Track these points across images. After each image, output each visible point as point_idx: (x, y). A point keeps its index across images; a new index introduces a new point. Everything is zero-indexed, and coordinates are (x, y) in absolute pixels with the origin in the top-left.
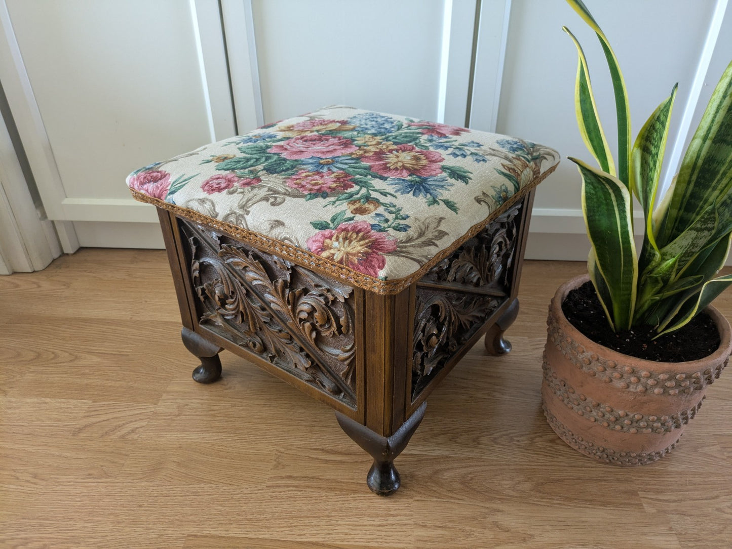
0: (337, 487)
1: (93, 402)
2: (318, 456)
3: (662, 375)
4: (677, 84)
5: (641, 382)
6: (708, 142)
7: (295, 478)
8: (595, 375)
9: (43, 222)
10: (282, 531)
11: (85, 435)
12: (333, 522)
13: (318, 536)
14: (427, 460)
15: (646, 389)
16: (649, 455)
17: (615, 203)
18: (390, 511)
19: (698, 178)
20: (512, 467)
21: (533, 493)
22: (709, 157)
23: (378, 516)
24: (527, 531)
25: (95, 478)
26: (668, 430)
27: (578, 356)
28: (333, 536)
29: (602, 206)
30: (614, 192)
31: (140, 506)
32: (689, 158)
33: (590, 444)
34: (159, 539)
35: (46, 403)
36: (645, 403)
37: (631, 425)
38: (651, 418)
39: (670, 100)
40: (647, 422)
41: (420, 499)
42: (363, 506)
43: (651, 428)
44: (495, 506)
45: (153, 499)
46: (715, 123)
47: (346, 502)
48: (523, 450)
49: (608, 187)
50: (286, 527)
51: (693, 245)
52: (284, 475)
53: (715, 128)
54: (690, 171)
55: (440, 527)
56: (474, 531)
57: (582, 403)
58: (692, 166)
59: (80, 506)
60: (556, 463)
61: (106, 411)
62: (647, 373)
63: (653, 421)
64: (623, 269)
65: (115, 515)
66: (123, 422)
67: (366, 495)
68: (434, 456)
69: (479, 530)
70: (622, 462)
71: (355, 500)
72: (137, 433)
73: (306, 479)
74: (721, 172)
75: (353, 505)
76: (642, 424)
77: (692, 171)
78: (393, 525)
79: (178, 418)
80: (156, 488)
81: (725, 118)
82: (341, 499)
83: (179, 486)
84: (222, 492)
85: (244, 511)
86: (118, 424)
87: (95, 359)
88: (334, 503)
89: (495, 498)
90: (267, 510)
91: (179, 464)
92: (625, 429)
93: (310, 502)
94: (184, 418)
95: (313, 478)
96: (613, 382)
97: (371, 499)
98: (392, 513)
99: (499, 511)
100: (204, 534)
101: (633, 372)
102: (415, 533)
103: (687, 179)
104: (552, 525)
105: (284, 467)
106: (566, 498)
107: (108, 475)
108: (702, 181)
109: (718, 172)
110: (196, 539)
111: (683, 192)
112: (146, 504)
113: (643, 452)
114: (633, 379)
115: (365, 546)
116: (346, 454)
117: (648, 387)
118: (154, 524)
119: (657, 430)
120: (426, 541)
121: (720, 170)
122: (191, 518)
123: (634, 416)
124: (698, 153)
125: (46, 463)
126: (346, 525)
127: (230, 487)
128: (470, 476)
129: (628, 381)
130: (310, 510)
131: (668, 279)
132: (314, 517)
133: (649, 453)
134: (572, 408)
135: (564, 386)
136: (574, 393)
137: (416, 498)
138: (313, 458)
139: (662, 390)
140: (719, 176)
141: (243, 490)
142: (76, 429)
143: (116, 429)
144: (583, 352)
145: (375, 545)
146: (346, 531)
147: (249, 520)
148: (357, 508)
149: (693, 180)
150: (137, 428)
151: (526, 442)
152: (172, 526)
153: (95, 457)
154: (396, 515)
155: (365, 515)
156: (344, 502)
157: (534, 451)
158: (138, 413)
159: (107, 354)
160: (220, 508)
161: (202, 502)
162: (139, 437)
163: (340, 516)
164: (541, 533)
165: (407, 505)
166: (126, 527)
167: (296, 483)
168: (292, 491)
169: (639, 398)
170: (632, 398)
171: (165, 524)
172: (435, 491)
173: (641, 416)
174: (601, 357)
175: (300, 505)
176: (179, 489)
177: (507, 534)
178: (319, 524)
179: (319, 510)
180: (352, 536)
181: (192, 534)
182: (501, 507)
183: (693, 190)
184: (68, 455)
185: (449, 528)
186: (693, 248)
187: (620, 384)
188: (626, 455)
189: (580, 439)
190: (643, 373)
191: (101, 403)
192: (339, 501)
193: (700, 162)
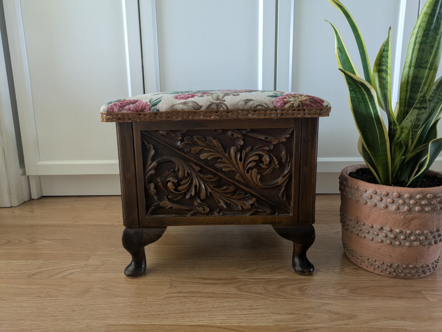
0: (214, 296)
1: (44, 261)
2: (199, 281)
3: (418, 195)
4: (390, 27)
5: (406, 203)
6: (412, 68)
7: (185, 293)
8: (376, 205)
9: (22, 177)
10: (177, 320)
11: (37, 277)
12: (213, 314)
13: (203, 322)
14: (274, 280)
15: (410, 209)
16: (422, 267)
17: (368, 100)
18: (253, 307)
19: (411, 88)
20: (333, 282)
21: (349, 294)
22: (414, 76)
23: (245, 309)
24: (351, 313)
25: (42, 298)
26: (430, 244)
27: (364, 196)
28: (214, 321)
29: (361, 104)
30: (367, 92)
31: (74, 311)
32: (404, 78)
33: (381, 263)
34: (87, 328)
35: (11, 263)
36: (411, 220)
37: (405, 239)
38: (417, 232)
39: (388, 38)
40: (415, 236)
41: (273, 300)
42: (233, 305)
43: (419, 241)
44: (325, 302)
45: (83, 307)
46: (413, 58)
47: (221, 303)
48: (337, 274)
49: (363, 90)
50: (180, 318)
51: (418, 119)
52: (176, 291)
53: (414, 61)
54: (405, 85)
55: (290, 314)
56: (314, 315)
57: (371, 231)
58: (406, 82)
59: (29, 313)
60: (361, 279)
61: (52, 265)
62: (409, 195)
63: (419, 235)
64: (380, 143)
65: (55, 316)
66: (64, 270)
67: (235, 299)
68: (277, 279)
69: (318, 314)
70: (405, 274)
71: (227, 302)
72: (74, 275)
73: (192, 293)
74: (423, 83)
75: (226, 304)
76: (412, 238)
77: (407, 84)
78: (256, 314)
79: (102, 266)
80: (86, 301)
81: (418, 54)
82: (218, 302)
83: (102, 300)
84: (134, 301)
85: (149, 311)
86: (60, 270)
87: (47, 242)
88: (213, 304)
89: (325, 297)
90: (165, 309)
91: (102, 289)
92: (402, 244)
93: (196, 304)
94: (105, 266)
95: (197, 292)
96: (388, 207)
97: (239, 301)
98: (254, 307)
99: (328, 304)
100: (120, 324)
101: (400, 196)
102: (272, 318)
103: (405, 89)
104: (368, 310)
105: (176, 287)
106: (373, 296)
107: (51, 296)
108: (414, 90)
109: (421, 83)
110: (115, 326)
111: (405, 97)
112: (78, 310)
113: (417, 264)
114: (400, 201)
115: (238, 326)
116: (218, 280)
117: (411, 207)
118: (84, 320)
119: (423, 243)
120: (281, 321)
121: (422, 82)
122: (110, 315)
123: (406, 233)
124: (408, 75)
125: (7, 291)
126: (222, 315)
127: (138, 299)
128: (305, 287)
129: (398, 204)
130: (196, 308)
131: (408, 144)
132: (200, 312)
133: (421, 265)
134: (365, 237)
135: (358, 222)
136: (364, 225)
137: (270, 300)
138: (195, 282)
139: (420, 208)
140: (422, 85)
141: (147, 300)
142: (32, 274)
143: (59, 273)
144: (366, 191)
145: (246, 325)
146: (224, 318)
147: (153, 315)
148: (229, 306)
149: (409, 90)
150: (74, 272)
151: (338, 270)
152: (97, 320)
153: (43, 287)
154: (258, 309)
155: (235, 309)
156: (219, 304)
157: (345, 274)
158: (75, 265)
159: (55, 239)
160: (132, 310)
161: (119, 307)
162: (74, 276)
163: (218, 311)
164: (361, 314)
165: (264, 303)
166: (63, 322)
167: (185, 295)
168: (182, 299)
169: (407, 217)
170: (402, 217)
171: (91, 319)
172: (282, 296)
173: (411, 231)
174: (378, 191)
175: (189, 306)
176: (102, 301)
177: (337, 315)
178: (203, 315)
179: (202, 308)
180: (228, 321)
181: (112, 324)
182: (330, 302)
183: (410, 95)
184: (23, 287)
185: (296, 314)
186: (418, 122)
187: (393, 207)
188: (407, 267)
189: (374, 260)
190: (406, 196)
191: (49, 262)
192: (216, 303)
193: (410, 79)
